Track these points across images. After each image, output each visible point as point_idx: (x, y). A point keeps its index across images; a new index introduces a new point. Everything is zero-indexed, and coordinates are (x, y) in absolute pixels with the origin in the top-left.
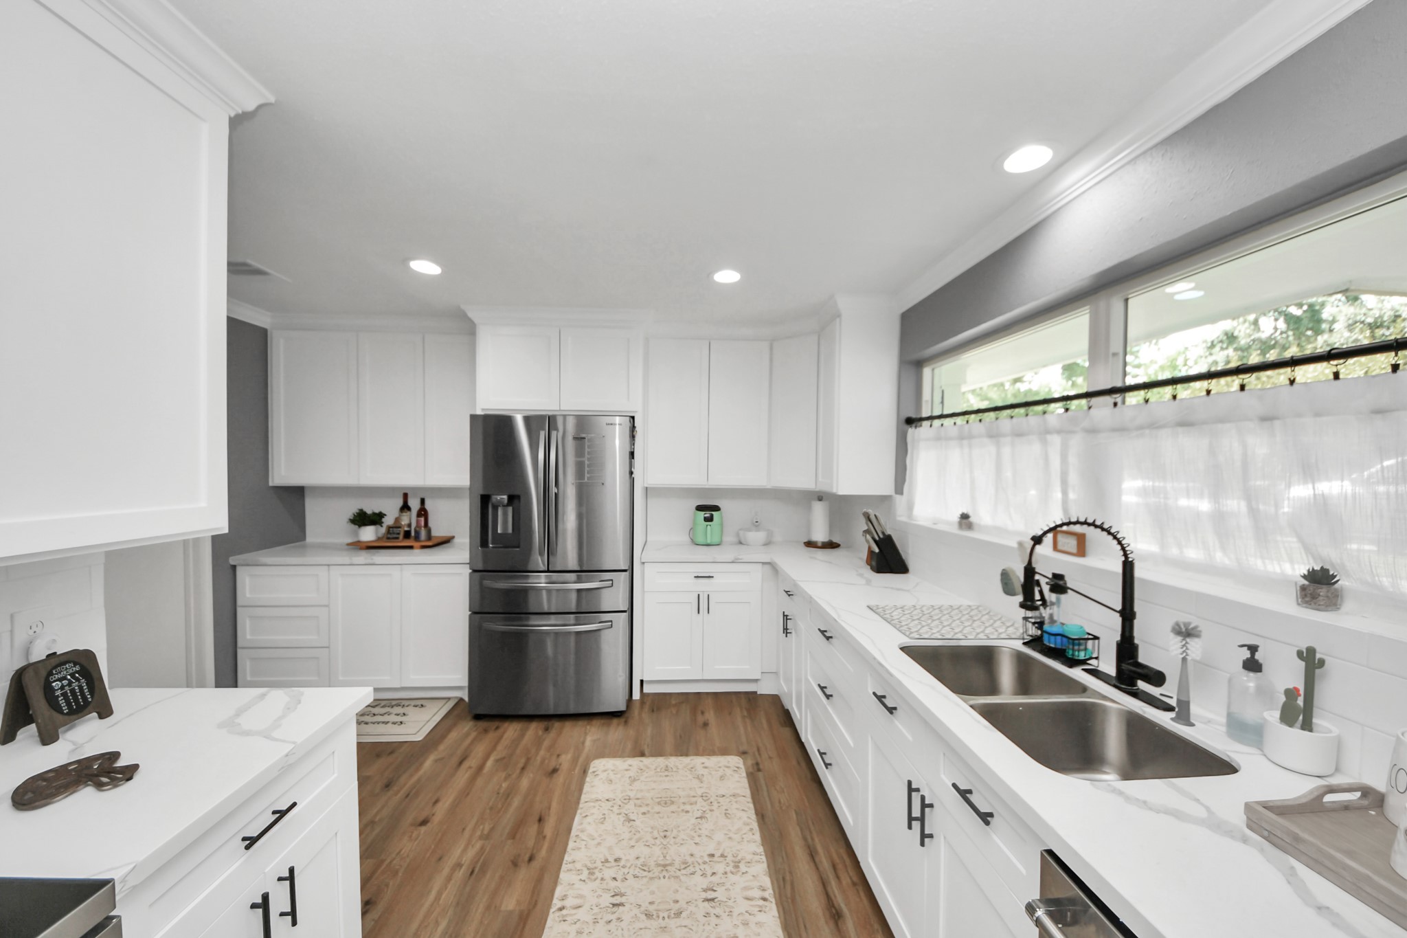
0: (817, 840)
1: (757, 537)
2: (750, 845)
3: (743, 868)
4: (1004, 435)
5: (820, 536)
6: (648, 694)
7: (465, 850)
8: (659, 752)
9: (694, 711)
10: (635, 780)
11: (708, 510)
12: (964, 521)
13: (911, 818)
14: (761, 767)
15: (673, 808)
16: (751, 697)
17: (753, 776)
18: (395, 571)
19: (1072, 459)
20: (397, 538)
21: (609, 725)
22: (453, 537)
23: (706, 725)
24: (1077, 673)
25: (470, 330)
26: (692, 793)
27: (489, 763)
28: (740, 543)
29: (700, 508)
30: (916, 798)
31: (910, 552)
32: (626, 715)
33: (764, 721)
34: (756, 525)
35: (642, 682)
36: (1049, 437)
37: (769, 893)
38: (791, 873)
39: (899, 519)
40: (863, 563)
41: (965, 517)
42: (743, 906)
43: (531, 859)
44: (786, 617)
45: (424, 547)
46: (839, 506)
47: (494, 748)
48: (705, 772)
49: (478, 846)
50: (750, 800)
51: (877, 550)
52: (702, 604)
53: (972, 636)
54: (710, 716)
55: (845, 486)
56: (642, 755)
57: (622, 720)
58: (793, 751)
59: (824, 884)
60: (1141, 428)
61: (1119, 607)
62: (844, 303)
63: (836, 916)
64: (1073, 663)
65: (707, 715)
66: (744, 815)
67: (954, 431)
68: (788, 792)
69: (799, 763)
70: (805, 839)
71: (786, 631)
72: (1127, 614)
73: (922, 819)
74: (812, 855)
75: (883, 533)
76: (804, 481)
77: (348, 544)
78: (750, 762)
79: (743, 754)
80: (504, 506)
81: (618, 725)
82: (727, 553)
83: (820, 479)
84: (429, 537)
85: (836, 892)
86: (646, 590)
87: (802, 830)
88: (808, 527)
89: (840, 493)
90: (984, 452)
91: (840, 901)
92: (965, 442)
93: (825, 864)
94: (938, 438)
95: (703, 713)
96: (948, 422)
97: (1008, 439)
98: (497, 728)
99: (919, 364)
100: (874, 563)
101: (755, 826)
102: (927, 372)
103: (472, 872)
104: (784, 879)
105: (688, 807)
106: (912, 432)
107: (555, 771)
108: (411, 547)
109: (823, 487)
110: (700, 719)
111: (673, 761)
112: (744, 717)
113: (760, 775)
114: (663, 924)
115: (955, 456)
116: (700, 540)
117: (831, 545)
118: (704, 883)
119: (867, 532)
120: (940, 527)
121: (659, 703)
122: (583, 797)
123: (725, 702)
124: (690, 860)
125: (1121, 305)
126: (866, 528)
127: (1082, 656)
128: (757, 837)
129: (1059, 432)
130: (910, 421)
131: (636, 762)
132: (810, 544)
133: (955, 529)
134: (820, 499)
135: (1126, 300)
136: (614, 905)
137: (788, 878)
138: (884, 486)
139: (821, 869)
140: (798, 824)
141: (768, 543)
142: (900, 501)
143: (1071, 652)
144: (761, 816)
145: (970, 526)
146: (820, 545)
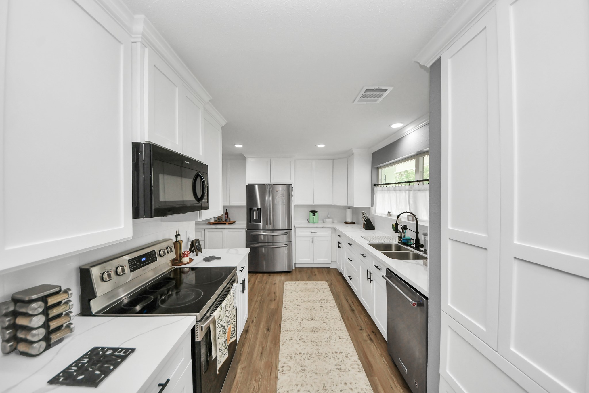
0: (348, 298)
1: (330, 220)
2: (331, 298)
3: (329, 301)
4: (397, 191)
5: (349, 220)
6: (297, 268)
7: (257, 298)
8: (303, 280)
9: (312, 272)
10: (298, 285)
11: (314, 212)
12: (389, 214)
13: (368, 278)
14: (332, 284)
15: (309, 291)
16: (329, 269)
17: (330, 286)
18: (224, 231)
19: (411, 197)
20: (221, 221)
21: (287, 275)
22: (235, 221)
23: (315, 275)
24: (409, 248)
25: (244, 159)
26: (314, 288)
27: (256, 282)
28: (324, 223)
29: (311, 212)
30: (369, 273)
31: (376, 224)
32: (292, 272)
33: (333, 275)
34: (329, 217)
35: (295, 264)
36: (406, 191)
37: (336, 306)
38: (341, 303)
39: (372, 214)
40: (362, 227)
41: (389, 213)
42: (330, 308)
43: (275, 300)
44: (339, 243)
45: (229, 224)
46: (355, 210)
47: (256, 279)
48: (317, 284)
49: (260, 297)
50: (330, 290)
51: (366, 223)
52: (313, 240)
53: (386, 241)
54: (316, 273)
55: (356, 205)
56: (298, 281)
57: (291, 274)
58: (342, 281)
59: (350, 306)
60: (423, 190)
61: (415, 231)
62: (355, 151)
63: (353, 310)
64: (408, 246)
65: (315, 273)
66: (329, 293)
67: (386, 189)
68: (340, 288)
69: (343, 283)
70: (345, 297)
71: (339, 247)
72: (417, 233)
73: (370, 278)
74: (347, 300)
75: (367, 218)
76: (343, 203)
77: (207, 223)
78: (329, 283)
79: (327, 281)
80: (256, 211)
81: (290, 275)
82: (320, 225)
83: (349, 202)
84: (230, 221)
85: (353, 307)
86: (296, 236)
87: (344, 296)
88: (345, 217)
89: (354, 207)
90: (393, 195)
91: (354, 308)
92: (389, 192)
93: (350, 302)
94: (382, 191)
95: (314, 272)
96: (385, 186)
97: (398, 192)
98: (255, 275)
99: (378, 168)
100: (365, 227)
101: (332, 295)
102: (380, 170)
103: (261, 302)
104: (340, 304)
105: (313, 291)
106: (375, 188)
107: (275, 284)
108: (225, 224)
109: (350, 204)
110: (314, 274)
111: (307, 282)
112: (326, 273)
113: (332, 285)
114: (311, 310)
115: (386, 195)
116: (312, 221)
117: (353, 223)
118: (320, 304)
119: (363, 218)
120: (383, 216)
121: (301, 270)
122: (284, 289)
123: (321, 270)
124: (315, 300)
125: (422, 159)
126: (362, 217)
127: (410, 244)
128: (332, 296)
129: (408, 190)
130: (375, 185)
131: (297, 282)
132: (346, 223)
133: (386, 216)
134: (349, 208)
135: (423, 158)
136: (298, 307)
137: (341, 304)
138: (367, 204)
139: (349, 303)
140: (343, 295)
141: (332, 223)
142: (373, 209)
143: (408, 243)
144: (333, 293)
145: (390, 215)
146: (349, 223)
